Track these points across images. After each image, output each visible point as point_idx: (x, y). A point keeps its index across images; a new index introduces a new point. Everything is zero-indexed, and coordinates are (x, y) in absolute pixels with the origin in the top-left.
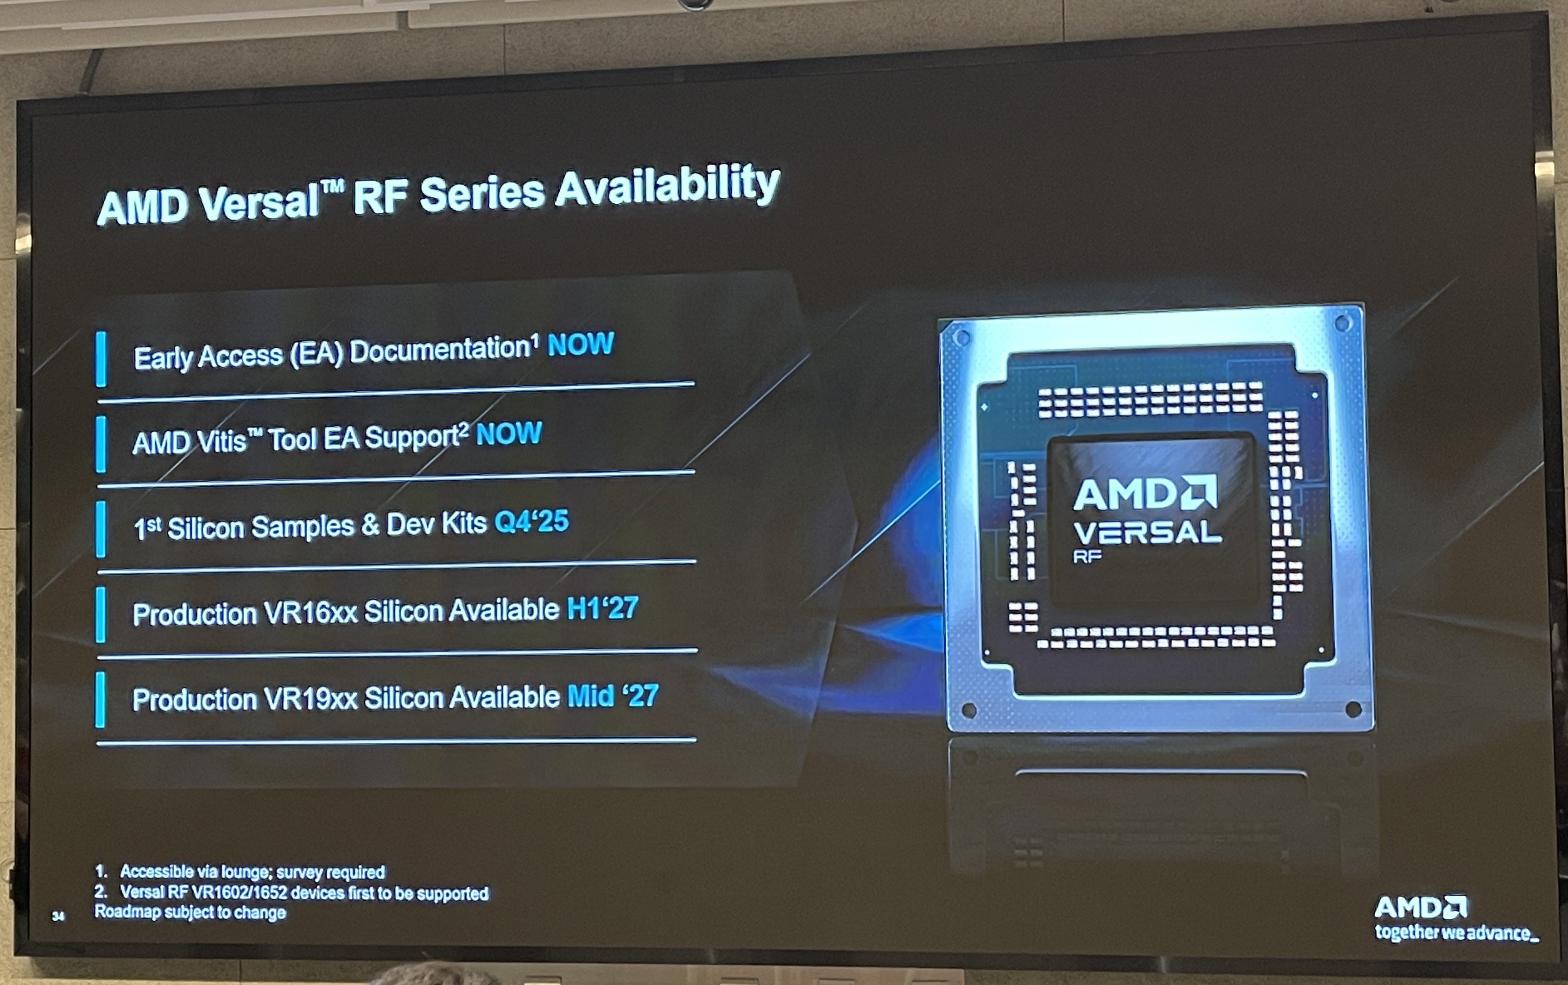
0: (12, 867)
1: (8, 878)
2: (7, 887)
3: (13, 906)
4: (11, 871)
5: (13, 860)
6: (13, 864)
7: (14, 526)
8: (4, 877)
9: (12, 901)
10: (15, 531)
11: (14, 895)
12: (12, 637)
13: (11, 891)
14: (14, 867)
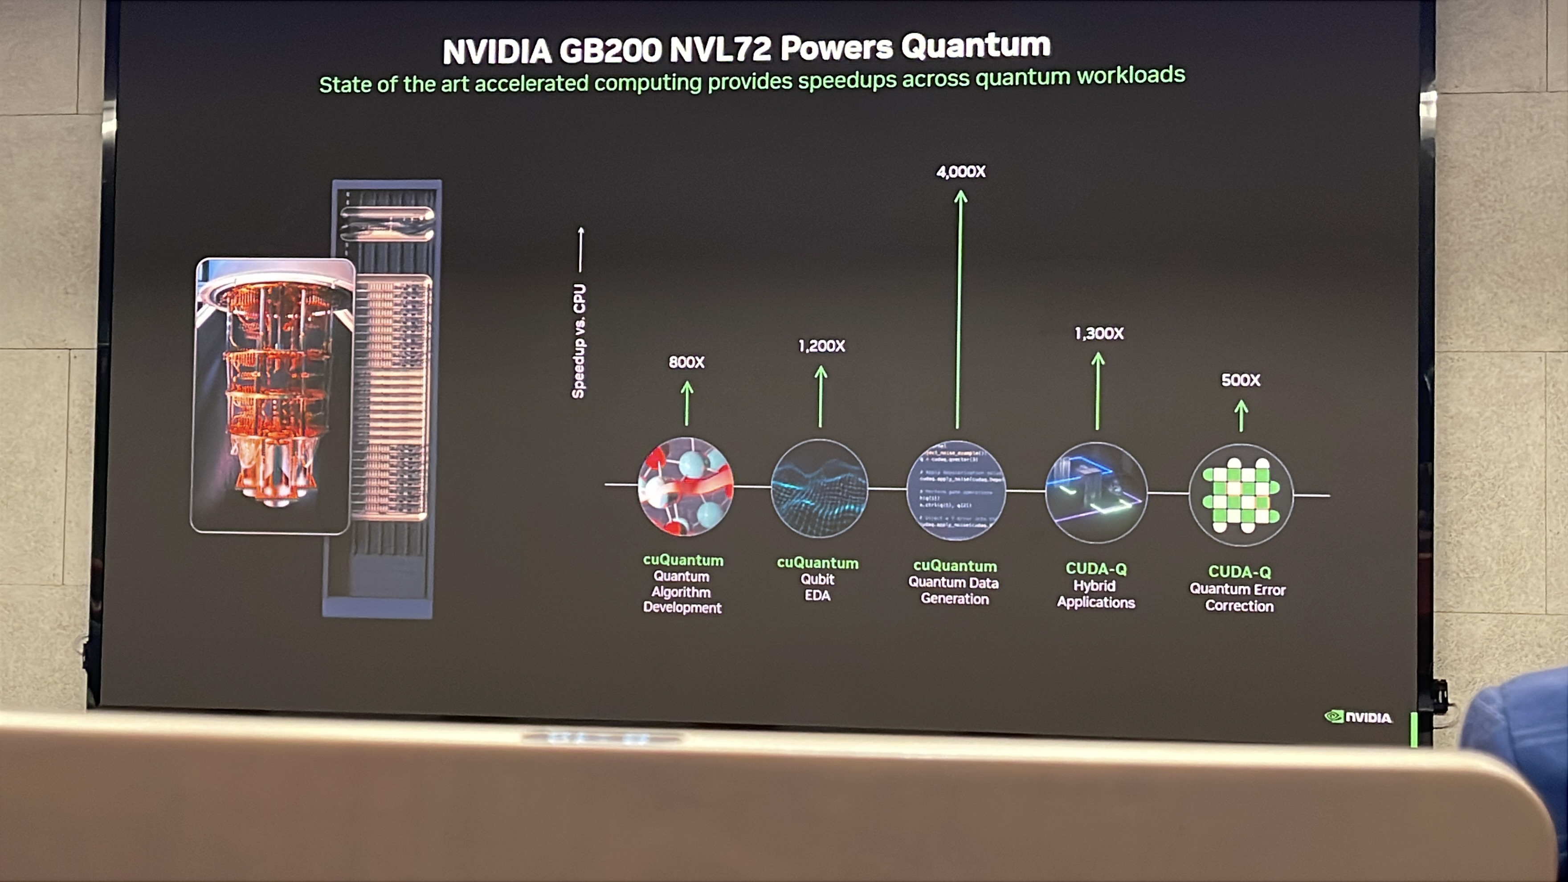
0: (85, 642)
1: (82, 650)
2: (81, 659)
3: (86, 675)
4: (85, 645)
5: (87, 633)
6: (87, 639)
7: (96, 346)
8: (78, 649)
9: (84, 670)
10: (96, 352)
11: (86, 666)
12: (90, 443)
13: (84, 663)
14: (88, 642)
